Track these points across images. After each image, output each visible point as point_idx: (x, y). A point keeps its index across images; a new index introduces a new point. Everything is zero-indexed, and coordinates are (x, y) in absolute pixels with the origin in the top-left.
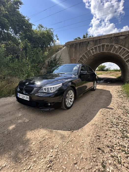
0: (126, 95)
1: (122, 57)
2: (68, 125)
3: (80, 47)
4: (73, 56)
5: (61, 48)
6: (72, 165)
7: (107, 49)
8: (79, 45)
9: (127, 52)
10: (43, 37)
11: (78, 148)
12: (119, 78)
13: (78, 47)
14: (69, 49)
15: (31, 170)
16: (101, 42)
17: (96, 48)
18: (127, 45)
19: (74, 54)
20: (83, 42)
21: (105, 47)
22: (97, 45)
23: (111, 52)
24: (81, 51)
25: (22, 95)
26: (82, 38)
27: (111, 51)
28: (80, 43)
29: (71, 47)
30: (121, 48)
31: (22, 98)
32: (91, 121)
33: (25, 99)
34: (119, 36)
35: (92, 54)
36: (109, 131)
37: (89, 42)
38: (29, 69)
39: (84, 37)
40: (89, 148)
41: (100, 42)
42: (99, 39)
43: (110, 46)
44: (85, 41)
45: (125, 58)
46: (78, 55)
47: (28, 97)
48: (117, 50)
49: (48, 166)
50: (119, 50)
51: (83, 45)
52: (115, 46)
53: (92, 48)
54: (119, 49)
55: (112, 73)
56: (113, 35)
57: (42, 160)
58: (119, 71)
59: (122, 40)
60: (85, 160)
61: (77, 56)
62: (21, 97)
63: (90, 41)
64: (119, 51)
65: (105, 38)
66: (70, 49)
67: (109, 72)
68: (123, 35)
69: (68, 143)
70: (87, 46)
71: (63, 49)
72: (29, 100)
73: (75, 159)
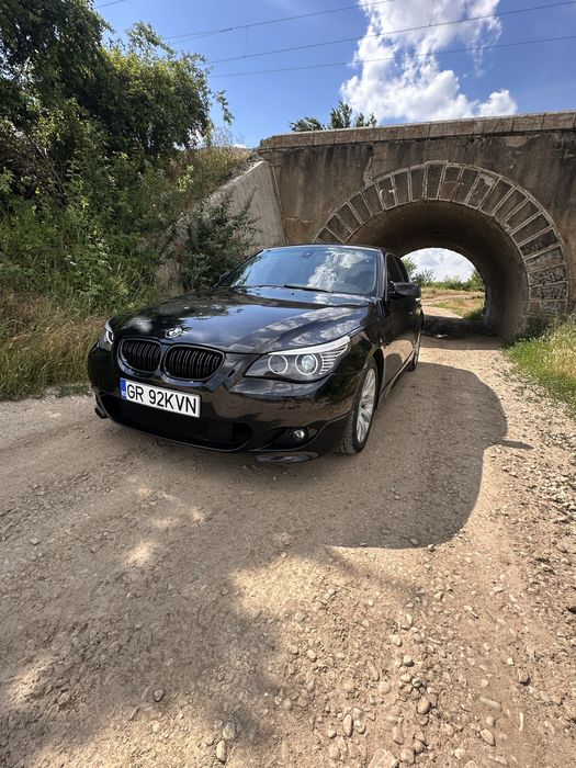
0: (541, 390)
1: (508, 228)
2: (397, 521)
3: (332, 167)
4: (298, 211)
5: (240, 165)
6: (515, 689)
7: (447, 189)
8: (324, 157)
9: (529, 209)
10: (159, 97)
11: (494, 617)
12: (474, 317)
13: (322, 167)
14: (276, 172)
15: (363, 733)
16: (425, 153)
17: (400, 179)
18: (531, 180)
19: (300, 200)
20: (344, 146)
21: (443, 176)
22: (408, 166)
23: (466, 202)
24: (336, 185)
25: (157, 390)
26: (326, 122)
27: (463, 197)
28: (331, 150)
29: (287, 164)
30: (505, 187)
31: (155, 406)
32: (479, 499)
33: (176, 410)
34: (505, 134)
35: (385, 207)
36: (568, 538)
37: (370, 148)
38: (99, 257)
39: (337, 123)
40: (538, 612)
41: (419, 150)
42: (418, 140)
43: (461, 174)
44: (356, 143)
45: (520, 236)
46: (321, 206)
47: (194, 399)
48: (491, 195)
49: (423, 706)
50: (500, 197)
51: (345, 159)
52: (482, 176)
53: (386, 177)
54: (498, 194)
55: (439, 297)
56: (479, 124)
57: (382, 686)
58: (467, 287)
59: (514, 155)
60: (551, 663)
61: (315, 211)
62: (146, 401)
63: (375, 142)
64: (498, 201)
65: (442, 138)
66: (281, 175)
67: (429, 289)
68: (521, 130)
69: (444, 599)
70: (363, 169)
71: (251, 168)
72: (197, 415)
73: (510, 661)
